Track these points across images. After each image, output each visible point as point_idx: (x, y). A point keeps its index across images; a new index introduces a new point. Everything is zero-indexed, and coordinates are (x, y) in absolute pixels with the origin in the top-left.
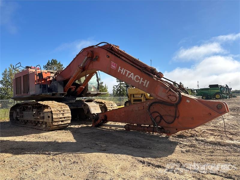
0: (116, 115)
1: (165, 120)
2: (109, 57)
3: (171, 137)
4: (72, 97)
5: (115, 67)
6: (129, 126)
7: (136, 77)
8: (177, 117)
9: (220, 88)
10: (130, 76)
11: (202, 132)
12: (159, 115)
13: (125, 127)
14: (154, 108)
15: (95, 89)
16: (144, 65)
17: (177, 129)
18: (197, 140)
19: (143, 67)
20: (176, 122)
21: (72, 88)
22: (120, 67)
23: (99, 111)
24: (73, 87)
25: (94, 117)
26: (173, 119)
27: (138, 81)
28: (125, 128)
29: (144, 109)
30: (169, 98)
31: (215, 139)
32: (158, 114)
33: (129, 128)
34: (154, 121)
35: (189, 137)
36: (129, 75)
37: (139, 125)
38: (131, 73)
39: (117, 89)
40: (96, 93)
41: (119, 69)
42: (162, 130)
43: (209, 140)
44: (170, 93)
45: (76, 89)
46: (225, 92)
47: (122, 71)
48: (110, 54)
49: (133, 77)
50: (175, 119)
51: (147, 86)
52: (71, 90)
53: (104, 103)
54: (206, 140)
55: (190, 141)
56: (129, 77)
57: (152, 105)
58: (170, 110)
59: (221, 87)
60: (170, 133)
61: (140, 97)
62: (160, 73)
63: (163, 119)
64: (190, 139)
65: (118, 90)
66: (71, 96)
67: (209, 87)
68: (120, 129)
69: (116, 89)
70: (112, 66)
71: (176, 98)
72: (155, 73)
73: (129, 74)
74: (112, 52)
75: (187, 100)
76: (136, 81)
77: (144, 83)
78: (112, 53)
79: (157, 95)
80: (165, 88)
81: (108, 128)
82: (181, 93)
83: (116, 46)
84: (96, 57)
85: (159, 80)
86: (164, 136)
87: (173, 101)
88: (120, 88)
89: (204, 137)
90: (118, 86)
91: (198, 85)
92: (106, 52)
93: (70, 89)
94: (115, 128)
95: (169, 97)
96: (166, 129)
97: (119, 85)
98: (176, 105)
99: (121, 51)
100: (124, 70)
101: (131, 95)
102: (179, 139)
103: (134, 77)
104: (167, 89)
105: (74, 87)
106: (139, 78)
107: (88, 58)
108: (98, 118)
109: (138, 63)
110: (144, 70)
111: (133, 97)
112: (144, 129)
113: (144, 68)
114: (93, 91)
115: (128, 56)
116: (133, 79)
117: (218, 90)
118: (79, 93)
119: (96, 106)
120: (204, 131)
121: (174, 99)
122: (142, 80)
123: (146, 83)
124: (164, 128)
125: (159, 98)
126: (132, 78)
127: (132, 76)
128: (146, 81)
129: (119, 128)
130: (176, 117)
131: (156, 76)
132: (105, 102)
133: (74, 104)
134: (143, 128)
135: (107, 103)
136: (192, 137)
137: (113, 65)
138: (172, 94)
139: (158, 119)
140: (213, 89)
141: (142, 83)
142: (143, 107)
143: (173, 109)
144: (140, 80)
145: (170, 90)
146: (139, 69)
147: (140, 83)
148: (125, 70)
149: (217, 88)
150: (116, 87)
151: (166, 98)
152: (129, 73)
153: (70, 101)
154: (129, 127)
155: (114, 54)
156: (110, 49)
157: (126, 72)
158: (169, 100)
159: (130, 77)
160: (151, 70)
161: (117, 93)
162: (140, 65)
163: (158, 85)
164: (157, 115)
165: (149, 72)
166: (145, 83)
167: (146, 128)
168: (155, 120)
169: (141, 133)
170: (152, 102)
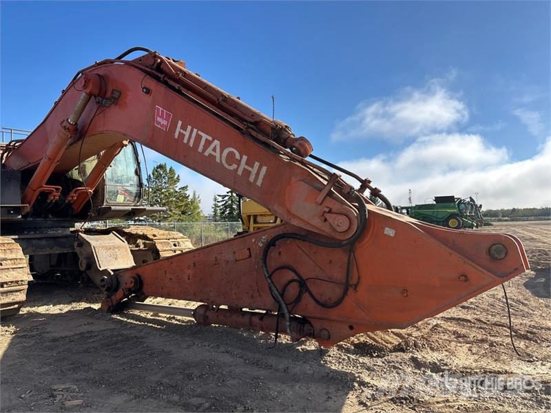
0: (169, 276)
1: (314, 294)
2: (148, 92)
3: (334, 351)
4: (55, 219)
5: (165, 123)
6: (205, 311)
7: (226, 151)
8: (351, 286)
9: (458, 204)
10: (209, 151)
11: (430, 327)
12: (296, 277)
13: (195, 313)
14: (280, 254)
15: (128, 198)
16: (253, 114)
17: (351, 328)
18: (417, 364)
19: (250, 120)
20: (349, 300)
21: (51, 192)
22: (180, 123)
23: (127, 262)
24: (52, 188)
25: (103, 280)
26: (338, 291)
27: (235, 166)
28: (194, 316)
29: (250, 256)
30: (326, 220)
31: (473, 357)
32: (291, 275)
33: (206, 318)
34: (280, 298)
35: (391, 351)
36: (206, 147)
37: (235, 310)
38: (214, 140)
39: (223, 203)
40: (130, 208)
41: (178, 129)
42: (305, 328)
43: (457, 361)
44: (330, 203)
45: (65, 193)
46: (468, 214)
47: (187, 134)
48: (151, 84)
49: (217, 154)
50: (345, 293)
51: (259, 183)
52: (47, 198)
53: (151, 237)
54: (446, 365)
55: (395, 367)
56: (206, 154)
57: (274, 245)
58: (331, 262)
59: (461, 202)
60: (329, 338)
61: (272, 221)
62: (302, 139)
63: (308, 290)
64: (395, 359)
65: (226, 207)
66: (50, 216)
67: (435, 203)
68: (183, 322)
69: (220, 204)
70: (159, 119)
71: (350, 219)
72: (285, 140)
73: (208, 143)
74: (159, 75)
75: (387, 229)
76: (227, 166)
77: (250, 172)
78: (158, 79)
79: (289, 212)
80: (315, 188)
81: (149, 316)
82: (366, 205)
83: (174, 61)
84: (112, 93)
85: (297, 163)
86: (311, 345)
87: (339, 229)
88: (230, 202)
89: (437, 350)
90: (226, 196)
91: (410, 199)
92: (142, 75)
93: (44, 195)
94: (168, 316)
95: (328, 216)
96: (317, 325)
97: (230, 194)
98: (350, 245)
99: (185, 74)
100: (192, 131)
101: (249, 216)
102: (361, 360)
103: (221, 153)
104: (320, 191)
105: (57, 189)
106: (238, 156)
107: (90, 95)
108: (118, 283)
109: (236, 108)
110: (251, 130)
111: (255, 222)
112: (252, 322)
113: (251, 123)
114: (122, 201)
115: (206, 87)
116: (218, 160)
117: (454, 208)
118: (78, 208)
119: (118, 247)
120: (437, 325)
121: (341, 223)
122: (247, 164)
123: (258, 173)
124: (312, 321)
125: (295, 222)
126: (215, 157)
127: (214, 150)
128: (257, 164)
129: (179, 317)
130: (348, 286)
131: (288, 150)
132: (154, 236)
133: (63, 240)
134: (246, 319)
135: (162, 237)
136: (402, 350)
137: (162, 117)
138: (336, 207)
139: (293, 291)
140: (443, 208)
141: (247, 173)
142: (249, 249)
143: (340, 257)
144: (239, 162)
145: (330, 194)
146: (238, 128)
147: (240, 172)
148: (195, 130)
149: (452, 204)
150: (220, 199)
151: (317, 222)
152: (207, 139)
153: (51, 233)
154: (208, 313)
155: (166, 83)
156: (156, 70)
157: (198, 138)
158: (326, 230)
159: (210, 155)
160: (273, 128)
161: (223, 213)
162: (241, 115)
163: (294, 179)
164: (290, 278)
165: (267, 135)
166: (254, 171)
167: (256, 320)
168: (282, 295)
169: (242, 335)
170: (273, 234)
